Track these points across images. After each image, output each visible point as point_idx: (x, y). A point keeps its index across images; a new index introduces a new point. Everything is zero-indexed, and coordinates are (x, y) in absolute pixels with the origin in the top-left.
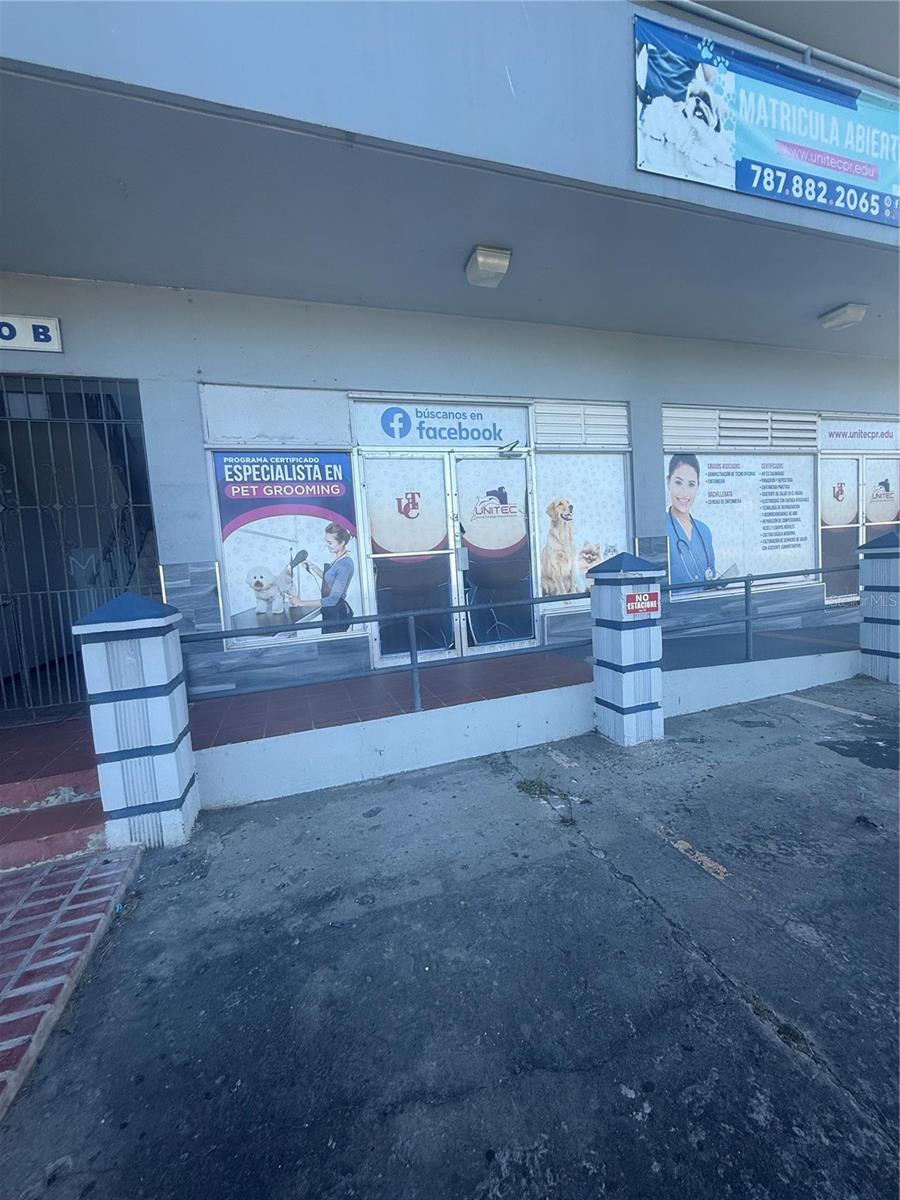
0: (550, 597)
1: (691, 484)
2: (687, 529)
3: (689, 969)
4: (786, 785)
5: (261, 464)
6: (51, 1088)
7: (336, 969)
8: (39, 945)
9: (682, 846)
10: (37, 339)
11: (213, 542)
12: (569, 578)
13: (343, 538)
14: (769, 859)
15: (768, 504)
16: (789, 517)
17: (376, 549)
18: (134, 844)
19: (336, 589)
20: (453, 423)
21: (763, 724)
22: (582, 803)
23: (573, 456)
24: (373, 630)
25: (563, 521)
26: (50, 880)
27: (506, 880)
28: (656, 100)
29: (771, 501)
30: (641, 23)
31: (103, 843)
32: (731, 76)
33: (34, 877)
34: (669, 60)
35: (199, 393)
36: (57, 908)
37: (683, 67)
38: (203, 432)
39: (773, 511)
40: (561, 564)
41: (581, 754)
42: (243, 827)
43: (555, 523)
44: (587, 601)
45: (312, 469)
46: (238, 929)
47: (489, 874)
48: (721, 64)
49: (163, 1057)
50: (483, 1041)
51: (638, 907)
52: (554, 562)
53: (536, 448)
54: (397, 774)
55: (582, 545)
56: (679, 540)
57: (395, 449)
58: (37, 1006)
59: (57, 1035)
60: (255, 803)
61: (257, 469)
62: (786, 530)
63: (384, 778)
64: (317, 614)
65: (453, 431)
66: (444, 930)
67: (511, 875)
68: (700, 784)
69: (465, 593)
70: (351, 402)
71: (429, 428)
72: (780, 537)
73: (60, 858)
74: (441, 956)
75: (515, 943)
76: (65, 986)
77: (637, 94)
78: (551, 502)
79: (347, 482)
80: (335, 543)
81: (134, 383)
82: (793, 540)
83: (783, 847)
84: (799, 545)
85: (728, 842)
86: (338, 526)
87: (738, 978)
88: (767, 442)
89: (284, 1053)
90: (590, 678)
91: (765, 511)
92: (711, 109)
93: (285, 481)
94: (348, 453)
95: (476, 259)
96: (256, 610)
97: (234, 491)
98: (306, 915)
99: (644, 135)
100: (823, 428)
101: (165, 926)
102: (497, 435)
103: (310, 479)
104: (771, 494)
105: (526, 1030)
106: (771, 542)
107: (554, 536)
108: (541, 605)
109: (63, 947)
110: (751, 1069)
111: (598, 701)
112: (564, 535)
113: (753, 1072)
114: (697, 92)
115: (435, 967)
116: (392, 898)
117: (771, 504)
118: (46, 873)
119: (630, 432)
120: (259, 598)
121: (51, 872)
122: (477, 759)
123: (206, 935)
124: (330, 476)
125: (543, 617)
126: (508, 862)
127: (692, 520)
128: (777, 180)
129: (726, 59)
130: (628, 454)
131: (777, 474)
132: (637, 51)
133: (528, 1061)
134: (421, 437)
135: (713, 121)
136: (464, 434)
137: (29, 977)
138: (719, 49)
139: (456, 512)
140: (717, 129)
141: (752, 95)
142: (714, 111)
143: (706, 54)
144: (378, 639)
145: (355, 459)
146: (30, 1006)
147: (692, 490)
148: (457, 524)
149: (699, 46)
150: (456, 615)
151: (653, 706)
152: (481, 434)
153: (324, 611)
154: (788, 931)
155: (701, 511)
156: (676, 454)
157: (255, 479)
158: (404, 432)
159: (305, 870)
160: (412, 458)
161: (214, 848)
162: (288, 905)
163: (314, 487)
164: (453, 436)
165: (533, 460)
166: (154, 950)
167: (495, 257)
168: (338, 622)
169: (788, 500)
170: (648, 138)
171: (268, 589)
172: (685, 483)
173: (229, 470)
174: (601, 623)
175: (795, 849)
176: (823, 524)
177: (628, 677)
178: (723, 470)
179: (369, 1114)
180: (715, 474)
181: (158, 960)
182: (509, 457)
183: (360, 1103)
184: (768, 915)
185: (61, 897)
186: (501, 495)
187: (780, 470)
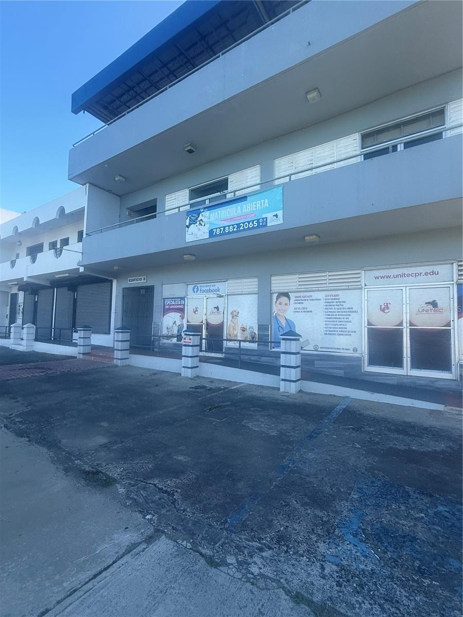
1: (286, 304)
2: (284, 323)
5: (171, 301)
10: (144, 280)
11: (161, 318)
12: (236, 336)
15: (329, 314)
16: (343, 320)
17: (188, 322)
19: (180, 331)
25: (236, 317)
28: (191, 226)
29: (331, 312)
30: (188, 212)
34: (194, 216)
35: (162, 286)
37: (197, 216)
38: (162, 294)
39: (332, 317)
40: (234, 331)
43: (233, 317)
45: (179, 302)
48: (206, 211)
52: (232, 329)
53: (227, 294)
55: (241, 324)
56: (279, 326)
57: (195, 296)
62: (340, 326)
65: (208, 290)
69: (206, 334)
70: (186, 285)
71: (203, 290)
72: (336, 330)
77: (186, 227)
78: (232, 310)
79: (184, 305)
80: (181, 319)
81: (154, 286)
82: (346, 331)
84: (350, 335)
86: (182, 315)
88: (326, 285)
91: (326, 317)
92: (203, 222)
93: (174, 305)
96: (166, 334)
97: (166, 307)
99: (188, 234)
102: (219, 290)
104: (331, 309)
106: (330, 332)
107: (232, 321)
112: (236, 321)
114: (200, 220)
119: (258, 287)
127: (286, 319)
131: (334, 299)
132: (186, 219)
134: (201, 292)
135: (203, 224)
138: (205, 208)
139: (206, 313)
140: (204, 226)
143: (202, 211)
145: (186, 299)
147: (287, 307)
148: (206, 316)
152: (215, 291)
153: (177, 336)
156: (279, 293)
157: (169, 304)
160: (198, 298)
163: (179, 306)
169: (342, 312)
170: (189, 236)
171: (169, 329)
172: (283, 304)
173: (165, 302)
178: (303, 299)
180: (299, 300)
186: (217, 308)
187: (337, 297)
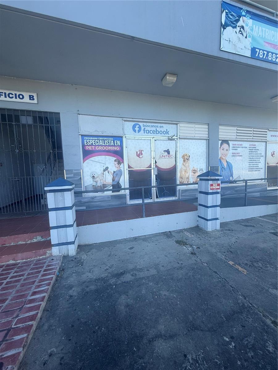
0: (182, 184)
1: (227, 150)
2: (225, 164)
3: (239, 301)
4: (262, 246)
5: (95, 140)
6: (46, 327)
7: (127, 295)
8: (36, 284)
9: (231, 263)
10: (30, 99)
11: (81, 164)
12: (188, 178)
13: (119, 163)
14: (260, 268)
15: (250, 157)
16: (257, 161)
17: (129, 167)
18: (60, 254)
19: (116, 179)
20: (154, 129)
21: (251, 226)
22: (197, 248)
23: (191, 140)
24: (127, 192)
25: (187, 160)
26: (36, 264)
27: (177, 271)
28: (227, 28)
29: (252, 156)
30: (224, 3)
31: (51, 254)
32: (251, 20)
33: (31, 263)
34: (232, 15)
35: (78, 117)
36: (40, 273)
37: (236, 17)
38: (79, 129)
39: (252, 159)
40: (186, 174)
41: (194, 233)
42: (92, 251)
43: (184, 161)
44: (197, 185)
45: (111, 142)
46: (95, 282)
47: (171, 269)
48: (248, 17)
49: (78, 320)
50: (177, 320)
51: (220, 282)
52: (183, 173)
53: (179, 137)
54: (137, 237)
55: (192, 168)
56: (222, 167)
57: (136, 136)
58: (38, 302)
59: (45, 311)
60: (95, 243)
61: (94, 141)
62: (256, 166)
63: (133, 237)
64: (111, 187)
65: (154, 131)
66: (159, 285)
67: (178, 269)
68: (234, 244)
69: (156, 181)
70: (124, 121)
71: (147, 130)
72: (254, 168)
73: (38, 258)
74: (160, 293)
75: (183, 290)
76: (46, 296)
77: (221, 26)
78: (183, 154)
79: (121, 146)
80: (117, 165)
81: (59, 113)
82: (258, 169)
83: (264, 265)
84: (260, 171)
85: (246, 262)
86: (118, 159)
87: (256, 305)
88: (252, 138)
89: (116, 321)
90: (197, 209)
91: (249, 159)
92: (244, 31)
93: (103, 145)
94: (122, 137)
95: (166, 78)
96: (93, 184)
97: (87, 148)
98: (116, 278)
99: (223, 39)
100: (269, 134)
101: (72, 280)
102: (167, 133)
103: (110, 145)
104: (252, 154)
105: (190, 317)
106: (251, 169)
107: (184, 165)
108: (179, 186)
109: (44, 284)
110: (265, 334)
111: (199, 217)
112: (187, 165)
113: (266, 335)
114: (240, 26)
115: (158, 297)
116: (142, 275)
117: (252, 157)
118: (35, 262)
119: (209, 133)
120: (93, 181)
121: (36, 262)
122: (161, 233)
123: (86, 283)
124: (117, 144)
125: (179, 190)
126: (176, 265)
127: (227, 162)
128: (264, 54)
129: (250, 15)
130: (208, 140)
131: (254, 148)
132: (222, 12)
133: (193, 327)
134: (144, 133)
135: (245, 35)
136: (157, 132)
137: (34, 293)
138: (248, 12)
139: (154, 156)
140: (246, 37)
141: (257, 27)
142: (245, 31)
143: (244, 13)
144: (129, 195)
145: (124, 139)
146: (36, 302)
147: (227, 152)
148: (154, 160)
149: (242, 11)
150: (153, 189)
151: (217, 219)
152: (163, 132)
153: (113, 186)
154: (270, 291)
155: (230, 159)
156: (223, 141)
157: (94, 144)
158: (139, 131)
159: (113, 265)
160: (141, 139)
161: (84, 257)
162: (110, 275)
163: (111, 147)
164: (154, 133)
165: (178, 142)
166: (70, 287)
167: (172, 77)
168: (117, 189)
169: (257, 156)
170: (224, 40)
171: (96, 178)
172: (225, 150)
173: (86, 141)
174: (201, 192)
175: (268, 265)
176: (268, 164)
177: (210, 209)
178: (237, 146)
179: (145, 341)
180: (235, 147)
181: (72, 290)
182: (171, 140)
183: (142, 337)
184: (262, 286)
185: (40, 269)
186: (168, 152)
187: (255, 147)
